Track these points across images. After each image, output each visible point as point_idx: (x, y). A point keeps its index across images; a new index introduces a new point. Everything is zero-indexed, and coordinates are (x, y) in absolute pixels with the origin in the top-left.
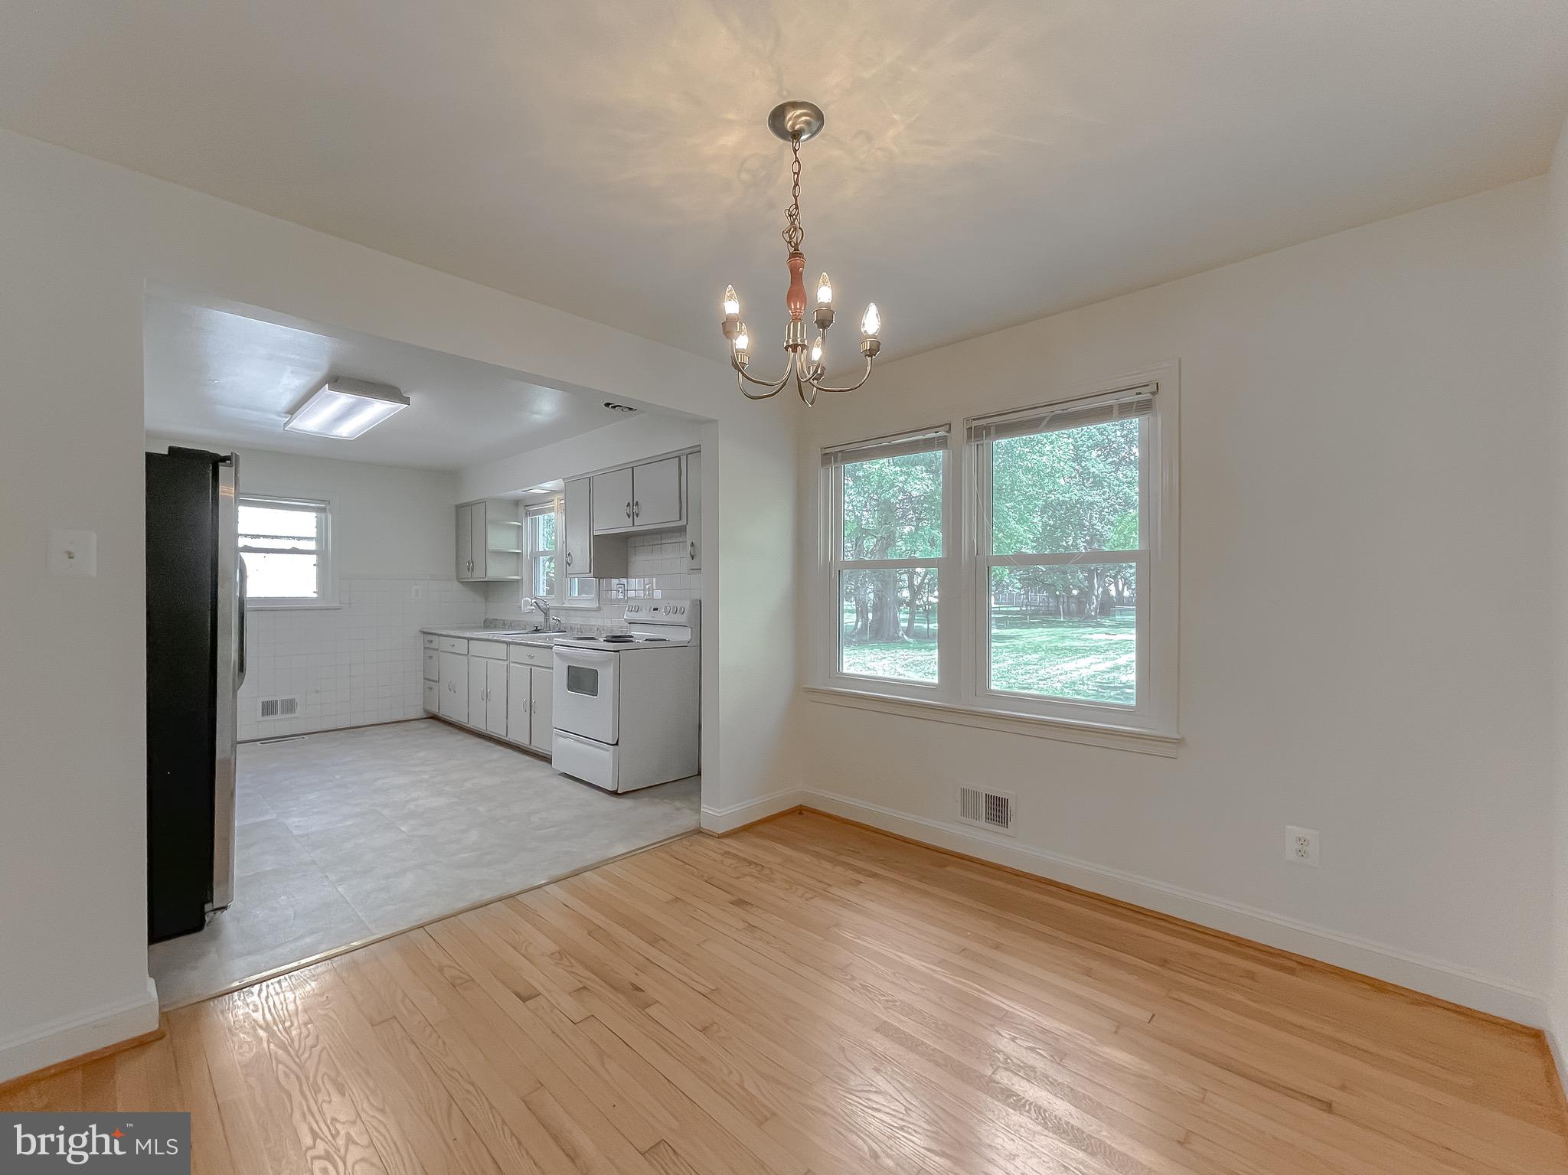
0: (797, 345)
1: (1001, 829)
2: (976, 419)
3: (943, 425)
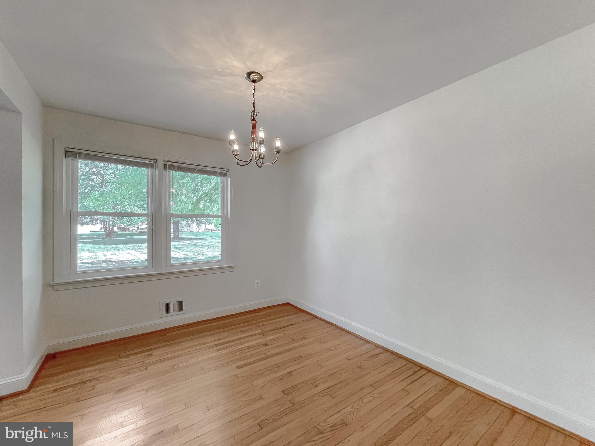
0: (254, 149)
1: (182, 312)
2: (168, 161)
3: (153, 160)
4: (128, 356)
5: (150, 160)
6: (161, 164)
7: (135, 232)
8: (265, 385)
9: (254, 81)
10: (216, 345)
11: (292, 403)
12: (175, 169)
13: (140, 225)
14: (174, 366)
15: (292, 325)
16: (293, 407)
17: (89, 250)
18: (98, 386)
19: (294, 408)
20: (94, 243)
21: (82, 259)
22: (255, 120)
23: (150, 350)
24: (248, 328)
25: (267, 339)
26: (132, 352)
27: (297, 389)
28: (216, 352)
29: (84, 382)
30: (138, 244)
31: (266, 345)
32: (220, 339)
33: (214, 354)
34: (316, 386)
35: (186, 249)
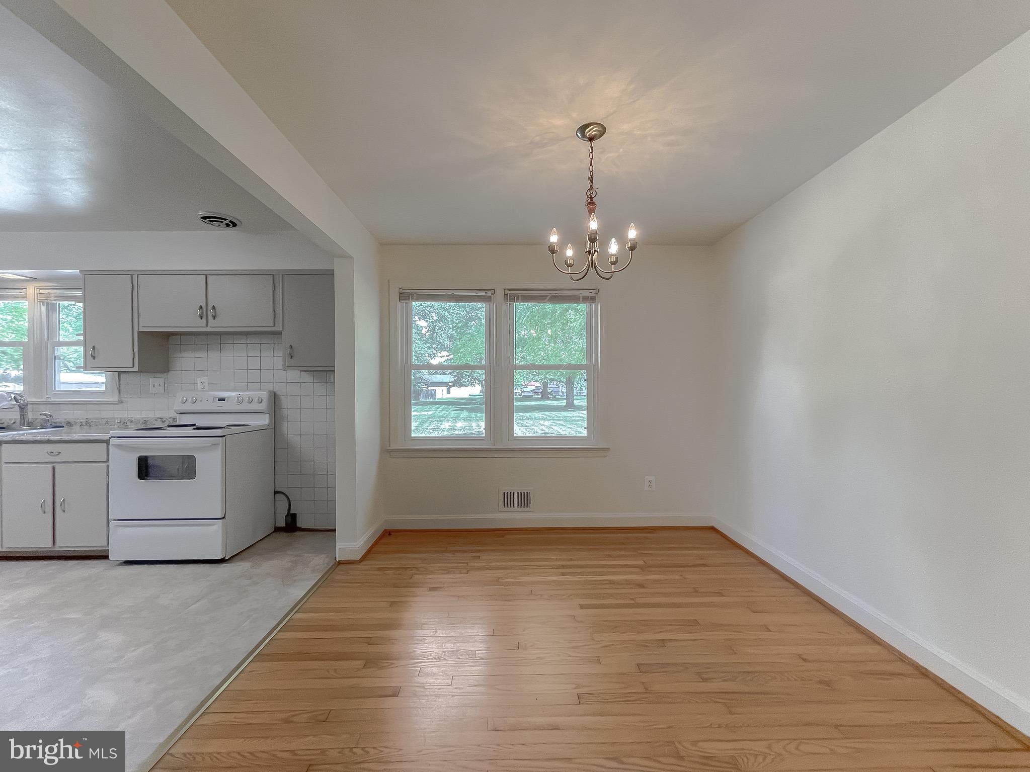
1: (526, 509)
2: (509, 290)
3: (490, 290)
4: (454, 552)
5: (486, 291)
6: (500, 295)
7: (519, 396)
8: (613, 645)
9: (591, 139)
10: (563, 567)
11: (646, 689)
12: (518, 300)
13: (524, 386)
14: (499, 578)
15: (705, 565)
16: (644, 696)
17: (465, 419)
18: (417, 577)
19: (645, 698)
20: (470, 410)
21: (455, 429)
22: (593, 203)
23: (479, 551)
24: (622, 553)
25: (648, 577)
26: (461, 549)
27: (665, 672)
28: (560, 575)
29: (406, 569)
30: (519, 414)
31: (641, 586)
32: (572, 560)
33: (555, 578)
34: (705, 680)
35: (580, 423)
